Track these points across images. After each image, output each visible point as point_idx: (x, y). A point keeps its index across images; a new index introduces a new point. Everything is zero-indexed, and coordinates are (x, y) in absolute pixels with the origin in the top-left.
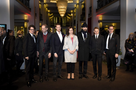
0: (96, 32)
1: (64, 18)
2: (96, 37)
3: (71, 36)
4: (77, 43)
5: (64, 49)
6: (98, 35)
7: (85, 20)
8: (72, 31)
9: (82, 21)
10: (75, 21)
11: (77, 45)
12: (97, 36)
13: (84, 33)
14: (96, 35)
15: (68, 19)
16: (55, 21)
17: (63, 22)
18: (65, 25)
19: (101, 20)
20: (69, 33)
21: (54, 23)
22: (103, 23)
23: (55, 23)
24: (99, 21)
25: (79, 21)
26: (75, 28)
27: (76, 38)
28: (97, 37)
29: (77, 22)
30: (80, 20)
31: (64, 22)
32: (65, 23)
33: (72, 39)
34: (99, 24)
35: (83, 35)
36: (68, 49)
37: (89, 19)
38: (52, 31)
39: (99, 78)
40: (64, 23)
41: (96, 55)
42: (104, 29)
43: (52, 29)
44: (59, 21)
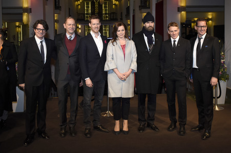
0: (172, 33)
1: (105, 4)
2: (174, 43)
3: (121, 41)
4: (135, 55)
5: (106, 69)
6: (177, 39)
7: (149, 8)
8: (124, 32)
9: (143, 10)
10: (128, 9)
11: (135, 60)
12: (175, 41)
13: (149, 34)
14: (172, 40)
15: (115, 4)
16: (88, 10)
17: (104, 12)
18: (107, 17)
19: (182, 7)
20: (117, 36)
21: (84, 14)
22: (187, 13)
23: (87, 14)
24: (180, 9)
25: (137, 9)
26: (129, 25)
27: (131, 45)
28: (176, 43)
29: (134, 10)
30: (140, 6)
31: (106, 10)
32: (108, 14)
33: (123, 47)
34: (180, 15)
35: (146, 38)
36: (116, 70)
37: (157, 5)
38: (80, 31)
39: (180, 129)
40: (106, 14)
41: (174, 81)
42: (191, 25)
43: (80, 27)
44: (95, 9)
